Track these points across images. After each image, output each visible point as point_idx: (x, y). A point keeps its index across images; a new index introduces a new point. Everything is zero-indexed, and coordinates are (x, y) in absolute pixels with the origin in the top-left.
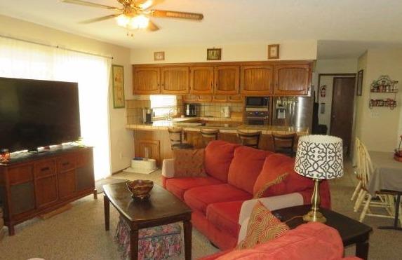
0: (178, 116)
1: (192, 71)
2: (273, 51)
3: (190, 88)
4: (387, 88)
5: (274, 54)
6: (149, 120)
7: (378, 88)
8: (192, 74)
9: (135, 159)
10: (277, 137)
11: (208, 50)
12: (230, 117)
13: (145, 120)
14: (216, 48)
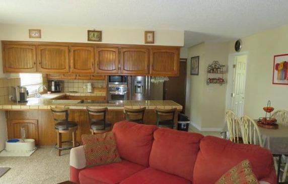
0: (45, 92)
1: (72, 51)
2: (149, 36)
3: (70, 67)
4: (219, 70)
5: (150, 39)
6: (23, 99)
7: (213, 70)
8: (72, 53)
9: (9, 141)
10: (160, 112)
11: (89, 31)
12: (92, 92)
13: (18, 99)
14: (97, 30)
